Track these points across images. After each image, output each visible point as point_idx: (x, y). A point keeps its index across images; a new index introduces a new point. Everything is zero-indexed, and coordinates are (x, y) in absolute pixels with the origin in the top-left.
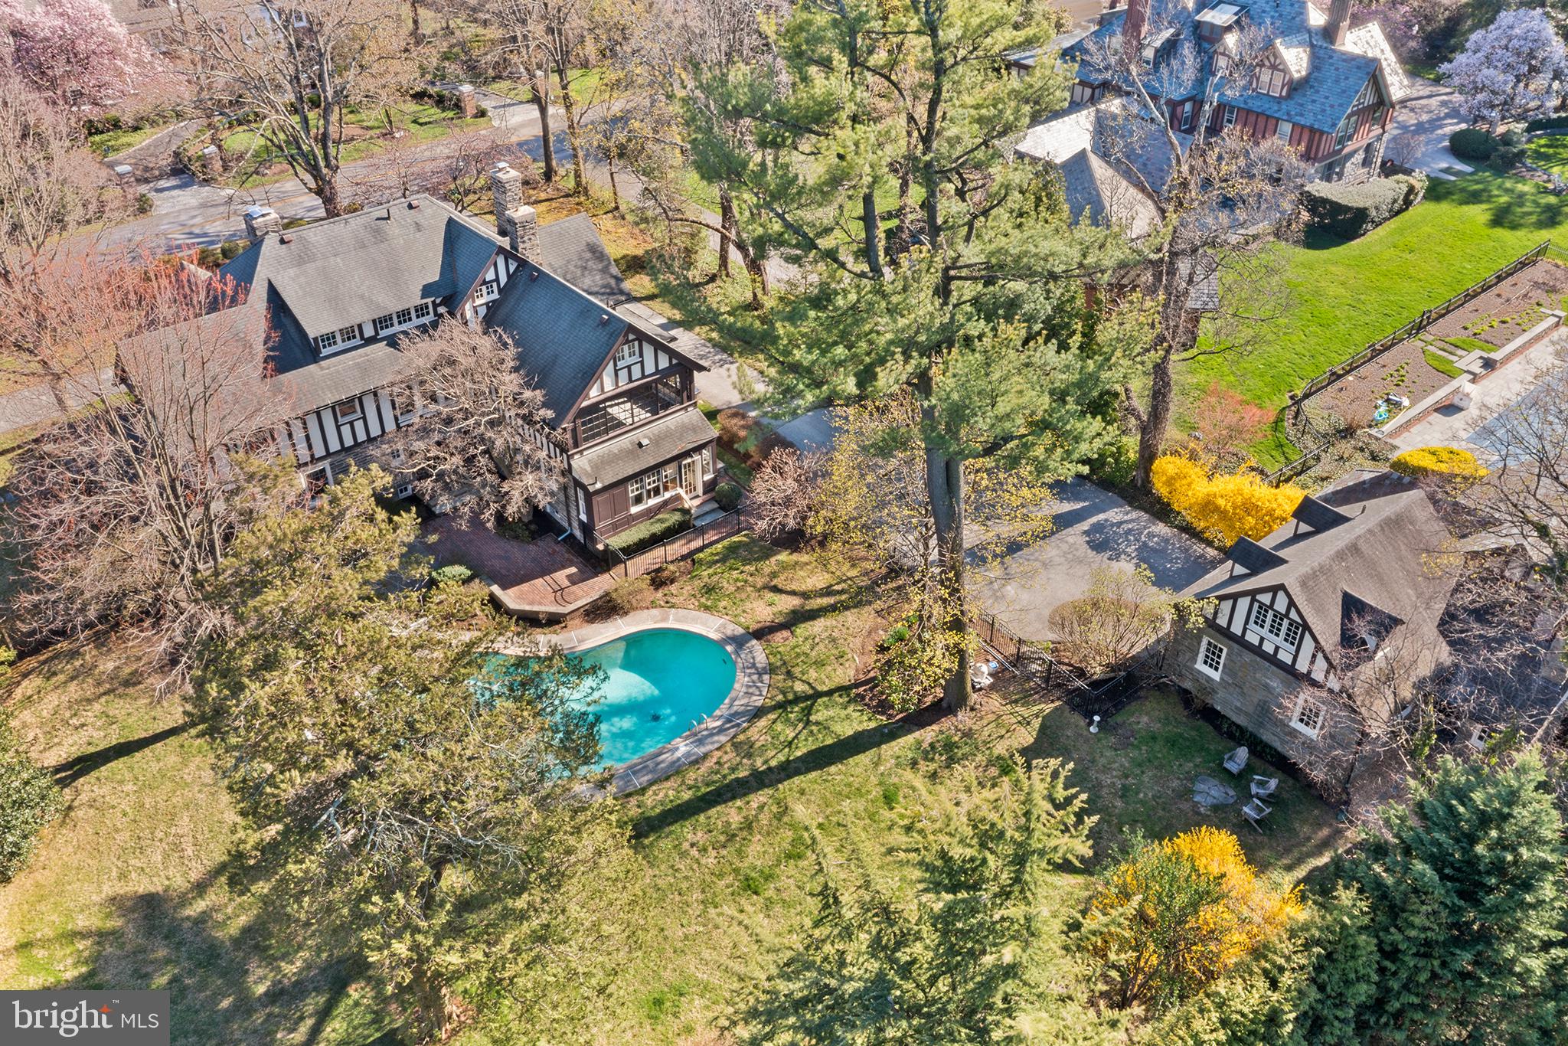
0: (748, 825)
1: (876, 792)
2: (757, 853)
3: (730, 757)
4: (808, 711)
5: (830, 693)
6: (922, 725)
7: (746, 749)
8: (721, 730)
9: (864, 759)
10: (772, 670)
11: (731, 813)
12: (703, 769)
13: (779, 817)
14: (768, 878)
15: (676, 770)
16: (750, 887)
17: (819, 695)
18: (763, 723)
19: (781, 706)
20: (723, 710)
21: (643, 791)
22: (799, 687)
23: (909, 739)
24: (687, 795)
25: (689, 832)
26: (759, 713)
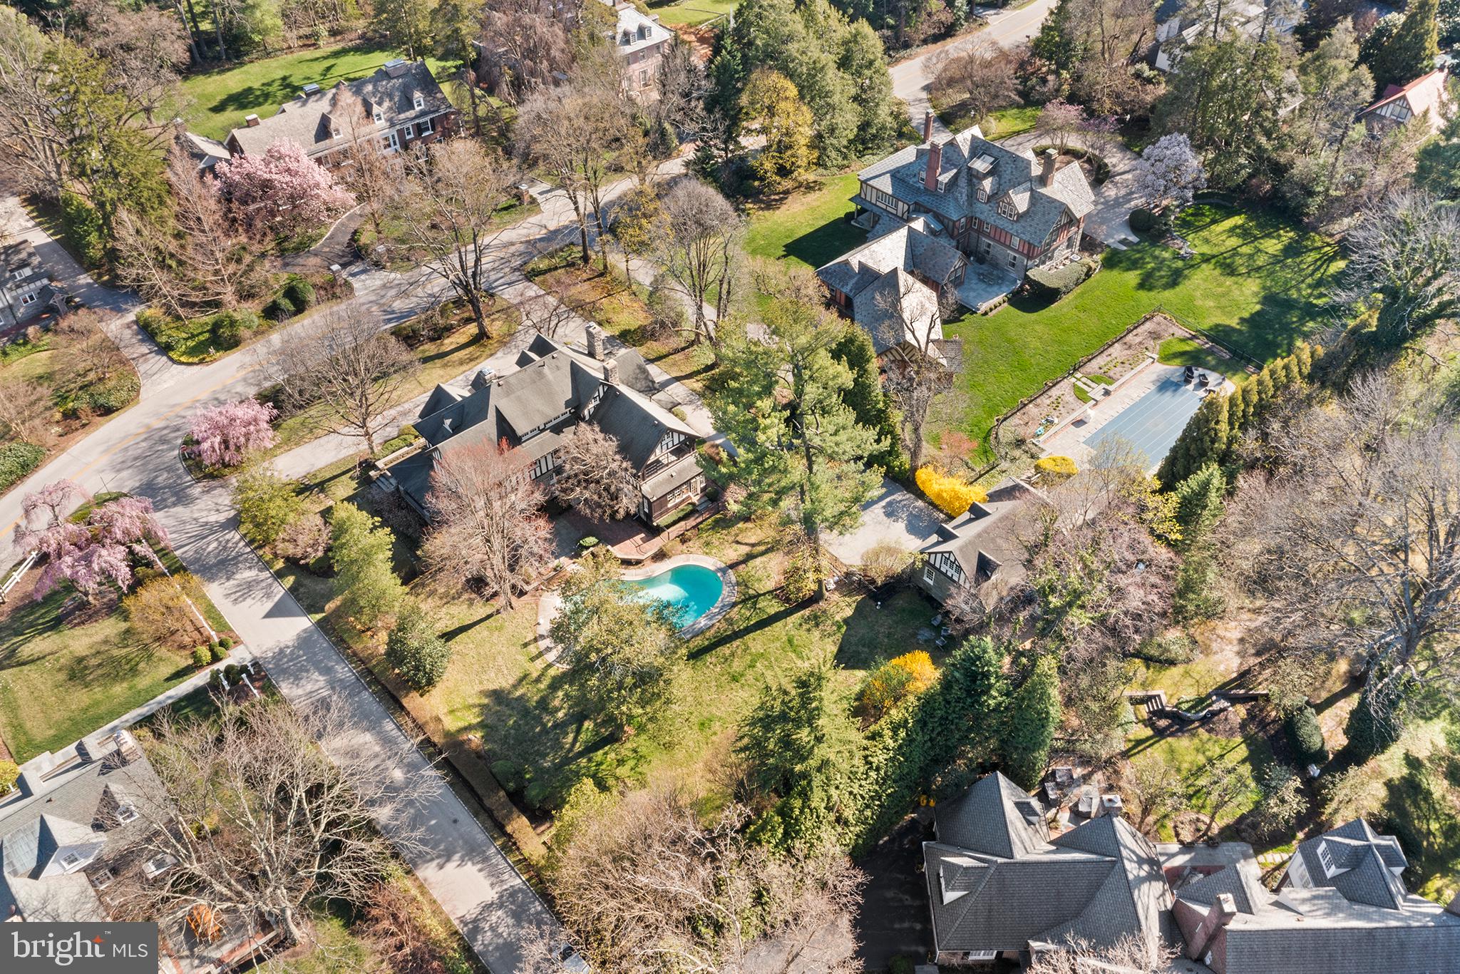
0: (733, 654)
1: (785, 639)
2: (737, 666)
3: (724, 625)
4: (755, 603)
5: (764, 594)
6: (804, 608)
7: (730, 622)
8: (719, 613)
9: (780, 624)
10: (738, 584)
11: (725, 650)
12: (712, 631)
13: (745, 651)
14: (742, 675)
15: (701, 632)
16: (735, 679)
17: (760, 595)
18: (736, 609)
19: (743, 601)
20: (719, 604)
21: (688, 641)
22: (751, 592)
23: (799, 614)
24: (706, 643)
25: (709, 658)
26: (734, 605)
